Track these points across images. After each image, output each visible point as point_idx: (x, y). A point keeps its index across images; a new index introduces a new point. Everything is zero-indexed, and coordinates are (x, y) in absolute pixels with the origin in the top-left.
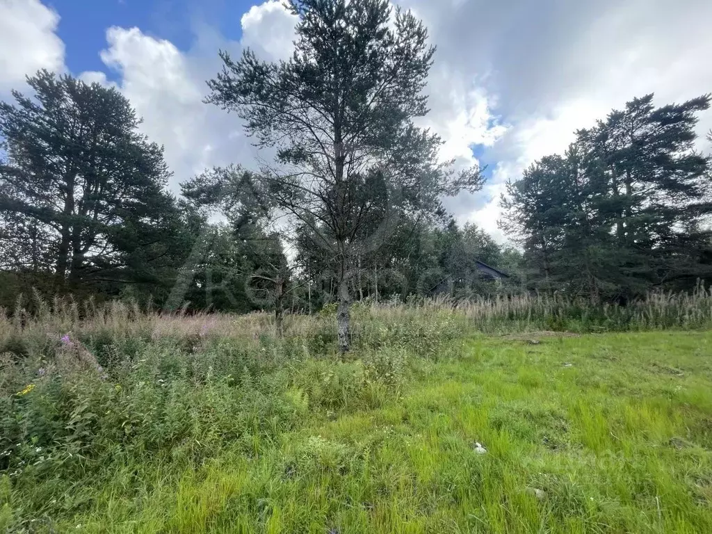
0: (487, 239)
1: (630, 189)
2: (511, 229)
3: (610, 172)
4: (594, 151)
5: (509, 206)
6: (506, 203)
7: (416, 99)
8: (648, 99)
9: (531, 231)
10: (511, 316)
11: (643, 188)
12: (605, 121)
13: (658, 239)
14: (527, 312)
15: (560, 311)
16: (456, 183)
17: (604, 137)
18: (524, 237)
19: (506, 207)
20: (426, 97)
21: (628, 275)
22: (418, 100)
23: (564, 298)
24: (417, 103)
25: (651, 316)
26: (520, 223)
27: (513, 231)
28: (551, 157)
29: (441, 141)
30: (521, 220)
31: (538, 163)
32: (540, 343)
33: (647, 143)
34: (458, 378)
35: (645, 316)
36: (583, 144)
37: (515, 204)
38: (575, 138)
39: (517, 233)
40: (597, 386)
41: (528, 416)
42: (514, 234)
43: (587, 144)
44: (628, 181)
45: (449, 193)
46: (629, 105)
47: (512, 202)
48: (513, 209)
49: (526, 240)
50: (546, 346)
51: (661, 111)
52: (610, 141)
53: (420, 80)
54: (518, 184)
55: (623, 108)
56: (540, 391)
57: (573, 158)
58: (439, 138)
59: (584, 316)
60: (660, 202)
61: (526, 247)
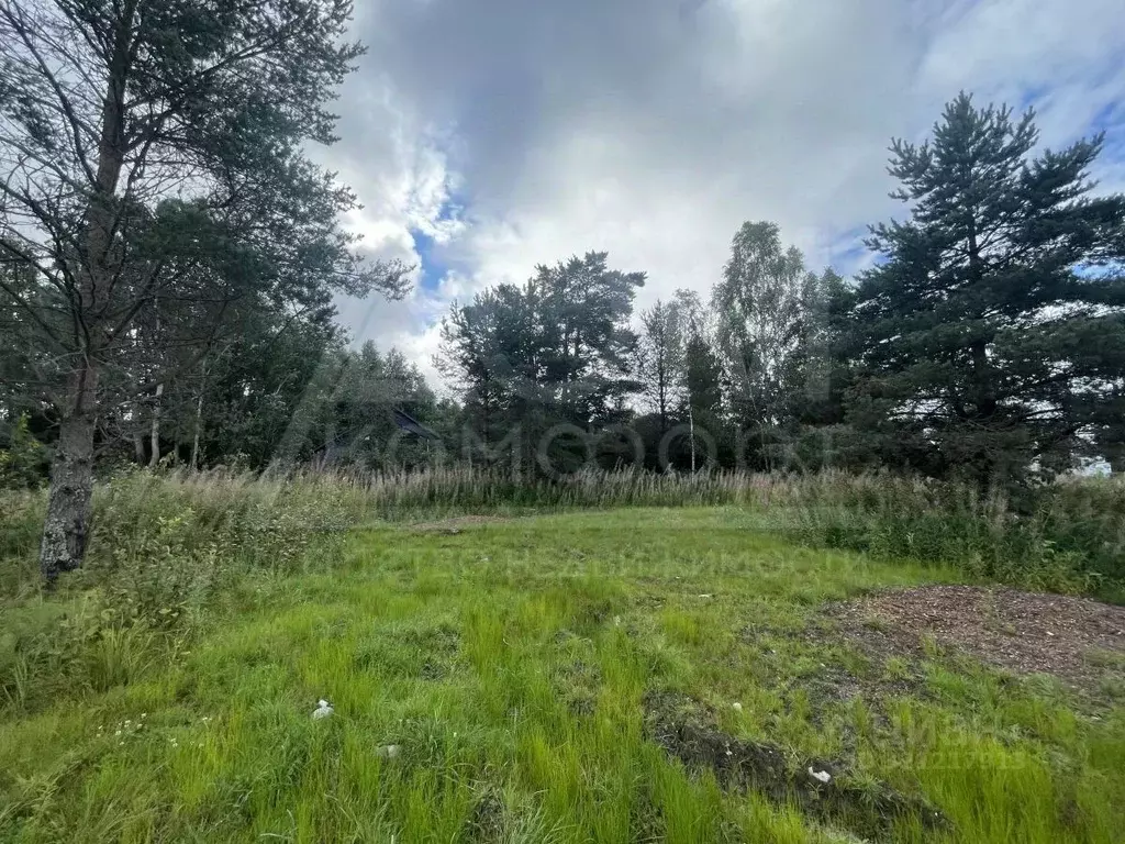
0: (420, 379)
1: (578, 351)
2: (449, 372)
3: (563, 326)
4: (552, 296)
5: (451, 338)
6: (448, 333)
7: (316, 110)
8: (603, 256)
9: (475, 380)
10: (431, 496)
11: (589, 352)
12: (566, 266)
13: (593, 412)
14: (453, 491)
15: (492, 489)
16: (364, 278)
17: (562, 283)
18: (466, 385)
19: (448, 338)
20: (333, 117)
21: (564, 448)
22: (319, 114)
23: (500, 473)
24: (315, 118)
25: (576, 497)
26: (463, 365)
27: (452, 375)
28: (509, 287)
29: (357, 202)
30: (465, 362)
31: (494, 291)
32: (461, 532)
33: (597, 305)
34: (322, 597)
35: (572, 496)
36: (543, 284)
37: (459, 337)
38: (536, 275)
39: (457, 379)
40: (505, 583)
41: (412, 638)
42: (453, 379)
43: (547, 285)
44: (578, 341)
45: (351, 290)
46: (588, 256)
47: (456, 334)
48: (456, 343)
49: (469, 389)
50: (465, 536)
51: (610, 274)
52: (568, 290)
53: (328, 83)
54: (467, 311)
55: (582, 258)
56: (439, 600)
57: (531, 298)
58: (353, 197)
59: (517, 496)
60: (600, 372)
61: (466, 400)
